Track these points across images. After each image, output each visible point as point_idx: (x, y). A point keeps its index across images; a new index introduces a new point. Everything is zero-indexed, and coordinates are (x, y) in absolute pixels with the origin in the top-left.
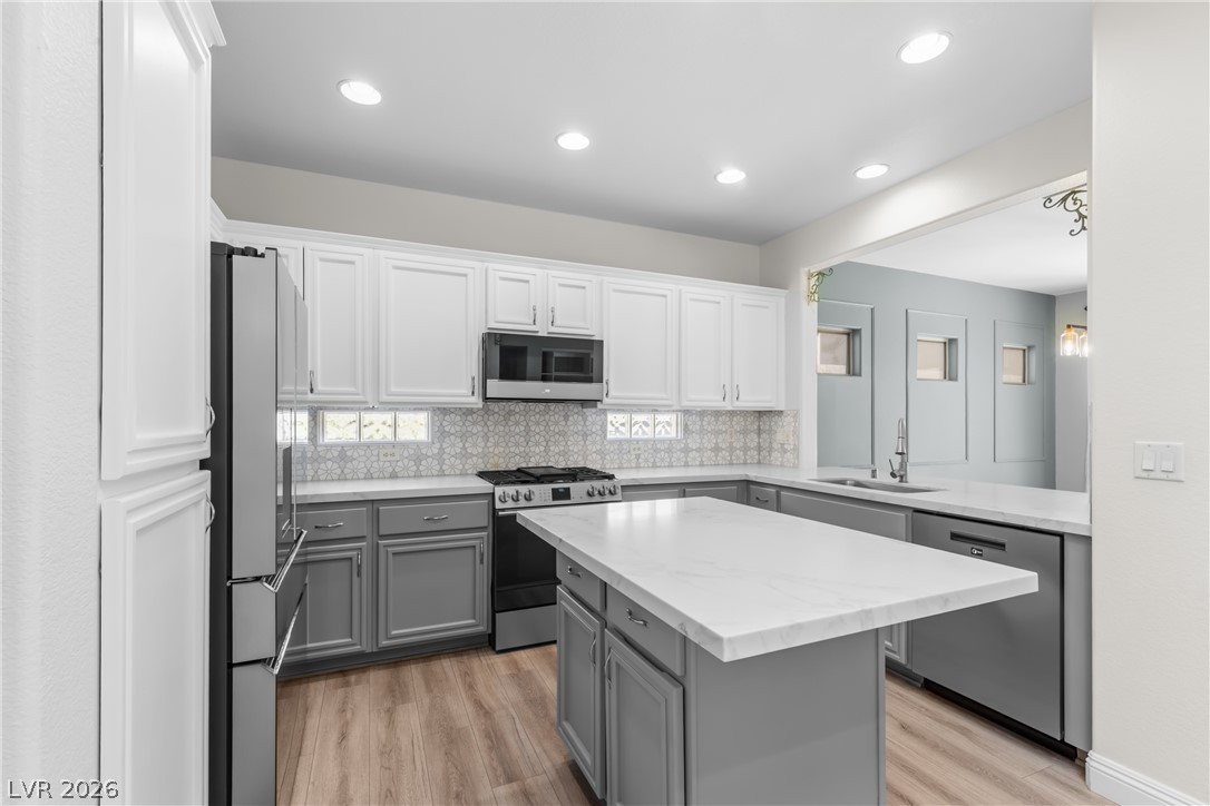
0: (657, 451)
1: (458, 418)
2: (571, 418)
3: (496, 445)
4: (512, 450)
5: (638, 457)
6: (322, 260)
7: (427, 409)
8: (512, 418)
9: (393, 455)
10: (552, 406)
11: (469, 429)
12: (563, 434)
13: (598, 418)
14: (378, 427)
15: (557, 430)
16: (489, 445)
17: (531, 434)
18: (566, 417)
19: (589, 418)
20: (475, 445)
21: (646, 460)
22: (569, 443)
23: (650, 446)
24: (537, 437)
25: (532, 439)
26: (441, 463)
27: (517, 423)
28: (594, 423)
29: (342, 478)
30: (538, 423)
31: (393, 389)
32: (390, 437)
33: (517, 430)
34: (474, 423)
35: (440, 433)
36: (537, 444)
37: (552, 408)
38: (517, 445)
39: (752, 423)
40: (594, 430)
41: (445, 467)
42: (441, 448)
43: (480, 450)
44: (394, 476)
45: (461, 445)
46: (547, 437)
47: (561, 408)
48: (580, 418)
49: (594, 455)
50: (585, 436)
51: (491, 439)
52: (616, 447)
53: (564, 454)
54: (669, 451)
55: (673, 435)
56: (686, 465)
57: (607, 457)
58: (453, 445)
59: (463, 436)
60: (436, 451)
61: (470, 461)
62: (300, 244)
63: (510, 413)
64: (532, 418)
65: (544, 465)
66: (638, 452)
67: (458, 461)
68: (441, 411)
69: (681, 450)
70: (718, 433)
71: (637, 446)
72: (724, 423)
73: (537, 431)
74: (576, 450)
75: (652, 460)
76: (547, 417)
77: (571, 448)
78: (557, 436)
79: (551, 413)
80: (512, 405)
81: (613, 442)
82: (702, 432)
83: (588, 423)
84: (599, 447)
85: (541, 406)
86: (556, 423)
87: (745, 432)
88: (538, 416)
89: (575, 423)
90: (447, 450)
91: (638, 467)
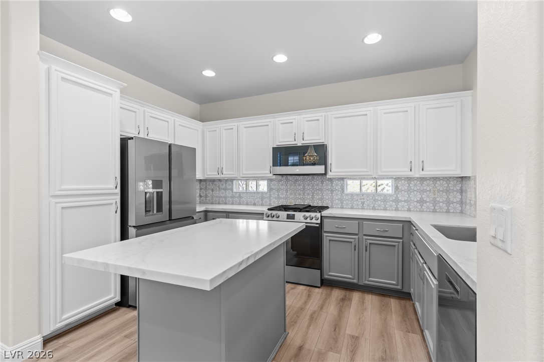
0: (375, 200)
1: (276, 183)
2: (325, 183)
3: (291, 194)
4: (297, 196)
5: (363, 203)
7: (265, 179)
8: (297, 183)
9: (254, 196)
10: (316, 177)
11: (280, 187)
12: (321, 190)
13: (339, 182)
14: (252, 186)
15: (318, 188)
16: (288, 194)
17: (305, 190)
18: (322, 182)
19: (334, 182)
20: (282, 194)
21: (368, 205)
22: (324, 194)
23: (371, 198)
24: (308, 191)
25: (306, 192)
26: (270, 201)
27: (299, 185)
28: (337, 185)
29: (240, 204)
30: (309, 185)
31: (245, 172)
32: (255, 190)
33: (299, 188)
34: (282, 185)
35: (270, 189)
36: (308, 194)
37: (315, 178)
38: (300, 194)
40: (337, 188)
41: (271, 202)
42: (270, 195)
43: (284, 196)
44: (255, 204)
45: (277, 194)
46: (313, 191)
47: (320, 178)
48: (330, 182)
49: (337, 201)
50: (332, 191)
51: (289, 192)
52: (350, 197)
53: (321, 199)
54: (385, 201)
55: (390, 192)
56: (397, 210)
57: (344, 202)
58: (274, 194)
59: (278, 190)
60: (268, 196)
61: (280, 200)
62: (219, 125)
63: (296, 180)
64: (306, 183)
65: (303, 204)
66: (362, 201)
67: (276, 200)
68: (268, 180)
69: (393, 201)
70: (422, 191)
71: (362, 198)
73: (308, 188)
74: (327, 198)
75: (372, 205)
76: (313, 182)
77: (325, 197)
78: (318, 191)
79: (315, 180)
80: (298, 177)
81: (347, 195)
82: (409, 190)
83: (333, 185)
84: (339, 197)
85: (310, 177)
86: (317, 185)
87: (447, 191)
88: (308, 182)
89: (327, 185)
90: (272, 196)
91: (363, 208)
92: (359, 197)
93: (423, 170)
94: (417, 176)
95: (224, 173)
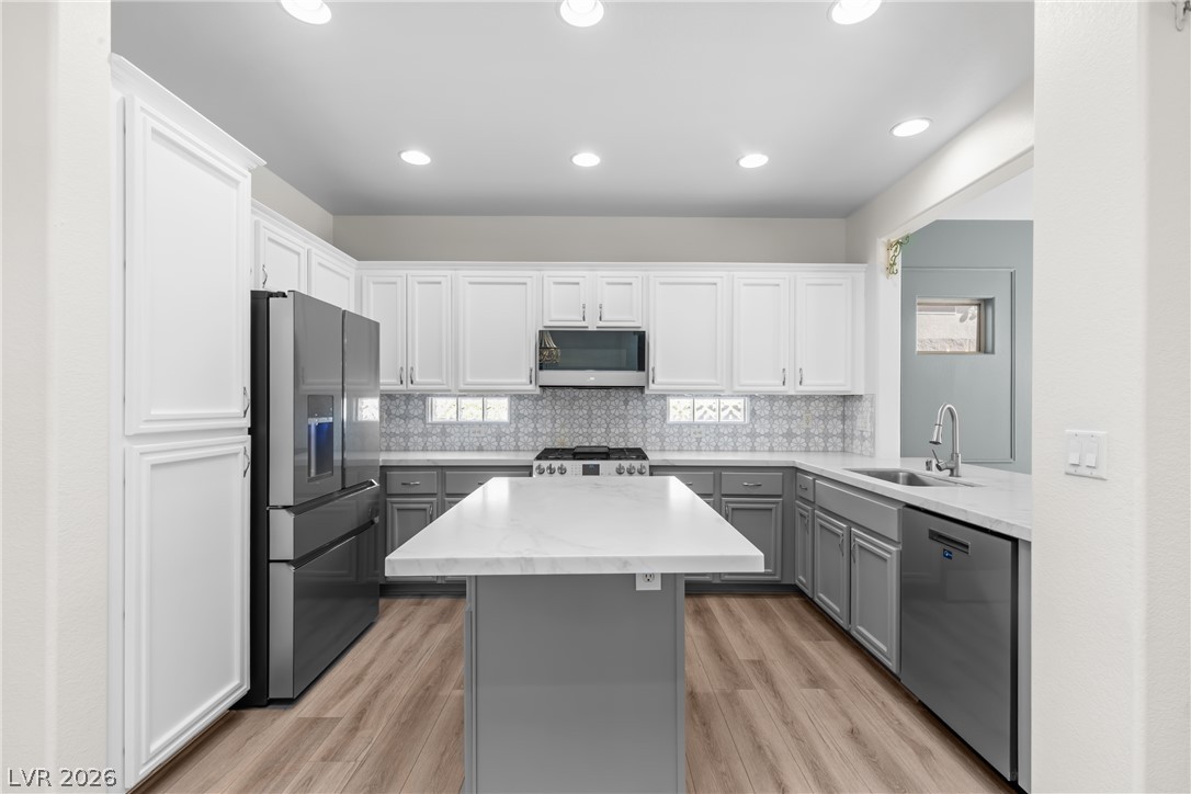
0: (719, 435)
1: (531, 403)
2: (630, 403)
3: (563, 426)
4: (576, 430)
5: (699, 440)
6: (419, 283)
7: (506, 395)
8: (576, 403)
9: (479, 432)
10: (613, 392)
11: (540, 412)
12: (623, 417)
13: (658, 403)
14: (471, 410)
15: (617, 414)
16: (556, 425)
17: (593, 417)
18: (626, 403)
19: (649, 403)
20: (544, 426)
21: (708, 444)
22: (629, 426)
23: (712, 430)
24: (599, 419)
25: (594, 421)
26: (517, 440)
27: (581, 408)
28: (653, 408)
29: (443, 449)
30: (599, 408)
31: (469, 380)
32: (480, 419)
33: (581, 414)
34: (544, 407)
35: (516, 416)
36: (599, 426)
37: (613, 394)
38: (581, 426)
39: (835, 409)
40: (653, 414)
41: (520, 444)
42: (517, 427)
43: (549, 430)
44: (480, 449)
45: (532, 425)
46: (608, 420)
47: (622, 394)
48: (640, 403)
49: (653, 438)
50: (645, 419)
51: (558, 421)
52: (676, 430)
53: (624, 435)
54: (734, 435)
55: (741, 420)
56: (753, 450)
57: (667, 439)
58: (526, 426)
59: (535, 418)
60: (512, 430)
61: (540, 439)
62: (403, 272)
63: (575, 398)
64: (595, 403)
66: (699, 436)
67: (530, 439)
68: (517, 397)
69: (747, 435)
70: (791, 418)
71: (698, 430)
72: (799, 408)
73: (599, 414)
74: (635, 432)
75: (714, 444)
76: (608, 402)
77: (631, 430)
78: (617, 419)
79: (612, 398)
80: (577, 392)
81: (672, 425)
82: (772, 417)
83: (647, 408)
84: (658, 430)
85: (603, 392)
86: (617, 408)
87: (825, 418)
88: (599, 401)
89: (635, 408)
90: (521, 430)
91: (699, 450)
92: (693, 430)
93: (801, 383)
94: (792, 393)
95: (417, 379)
